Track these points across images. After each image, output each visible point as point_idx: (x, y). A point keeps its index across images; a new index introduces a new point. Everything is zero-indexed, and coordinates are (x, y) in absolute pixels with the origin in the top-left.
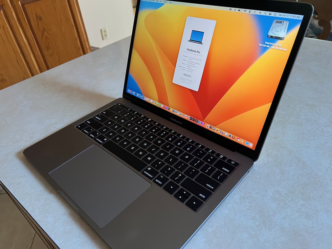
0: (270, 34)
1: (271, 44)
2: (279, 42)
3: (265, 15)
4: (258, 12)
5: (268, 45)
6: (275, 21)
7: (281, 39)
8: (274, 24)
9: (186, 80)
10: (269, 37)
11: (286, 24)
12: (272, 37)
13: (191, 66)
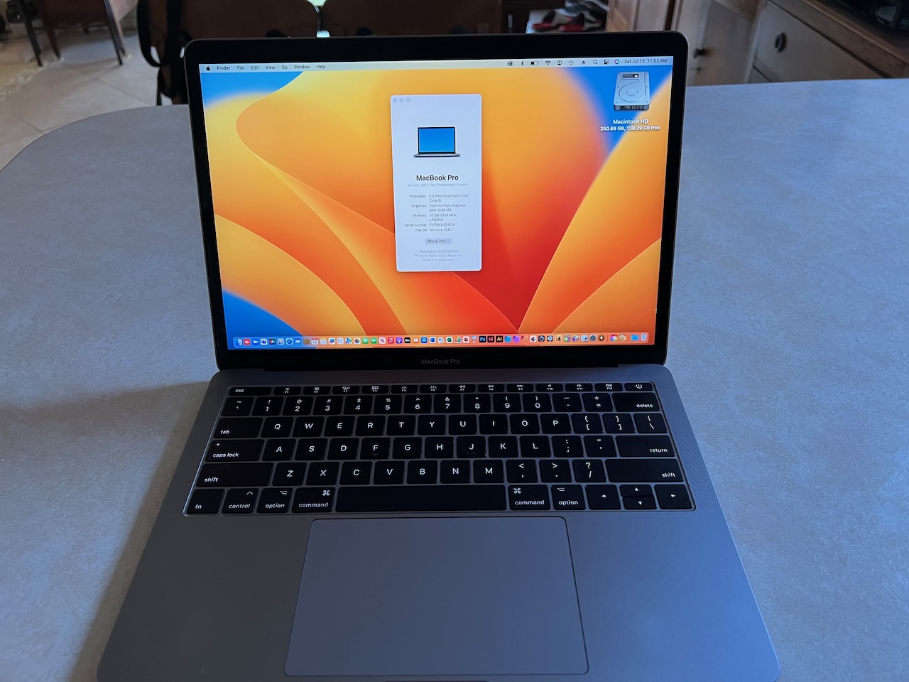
0: (618, 102)
1: (625, 122)
2: (642, 114)
3: (595, 65)
4: (577, 62)
5: (621, 125)
6: (620, 76)
7: (643, 109)
8: (620, 81)
9: (437, 254)
10: (618, 109)
11: (644, 78)
12: (622, 108)
13: (443, 217)
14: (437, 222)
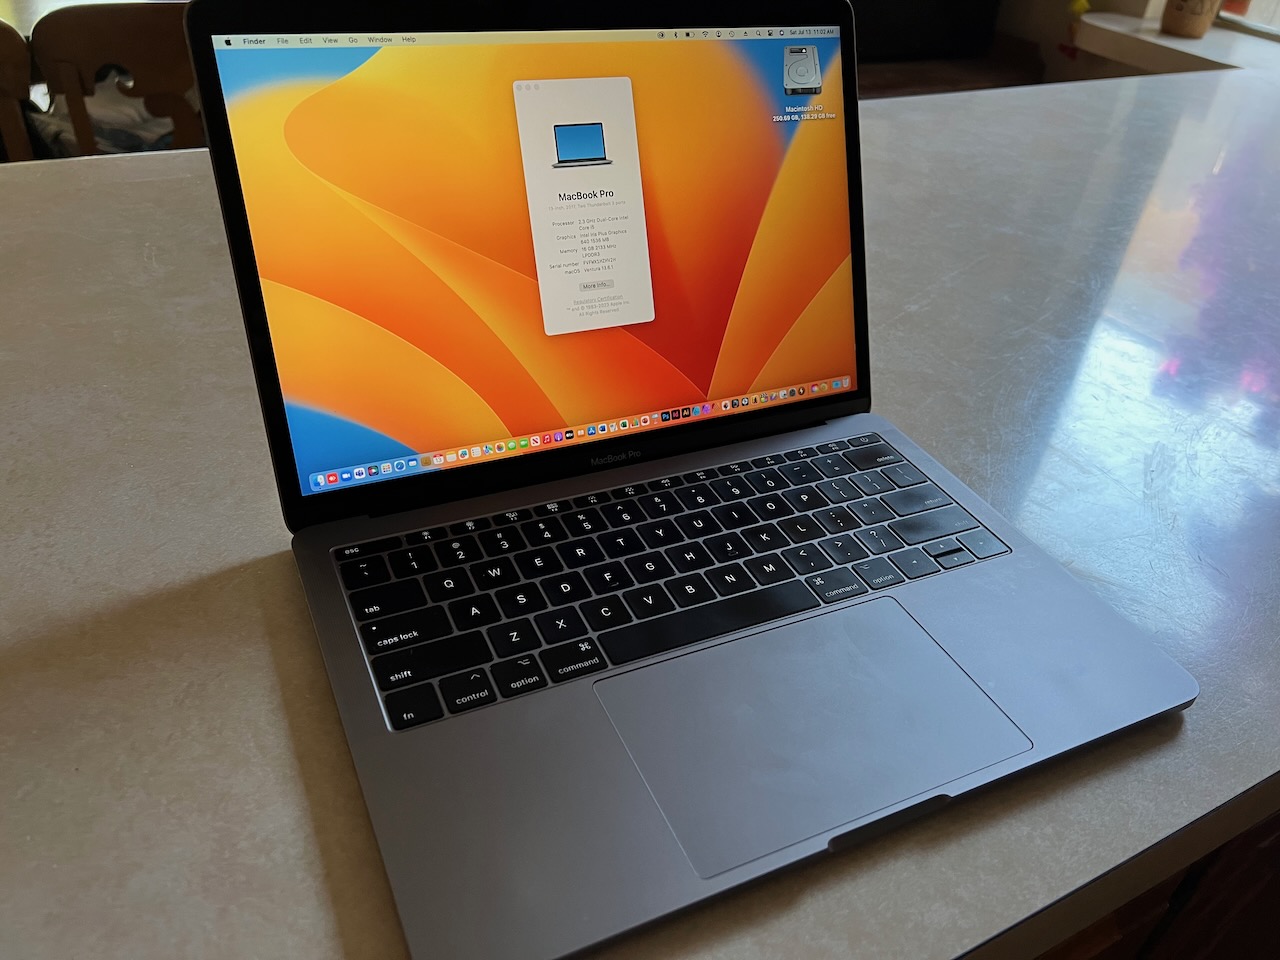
0: (790, 85)
1: (799, 109)
2: (815, 98)
3: (759, 37)
4: (739, 33)
5: (794, 113)
6: (787, 51)
7: (815, 93)
8: (789, 58)
9: (597, 304)
10: (789, 92)
11: (812, 53)
12: (794, 91)
13: (599, 250)
14: (593, 259)
